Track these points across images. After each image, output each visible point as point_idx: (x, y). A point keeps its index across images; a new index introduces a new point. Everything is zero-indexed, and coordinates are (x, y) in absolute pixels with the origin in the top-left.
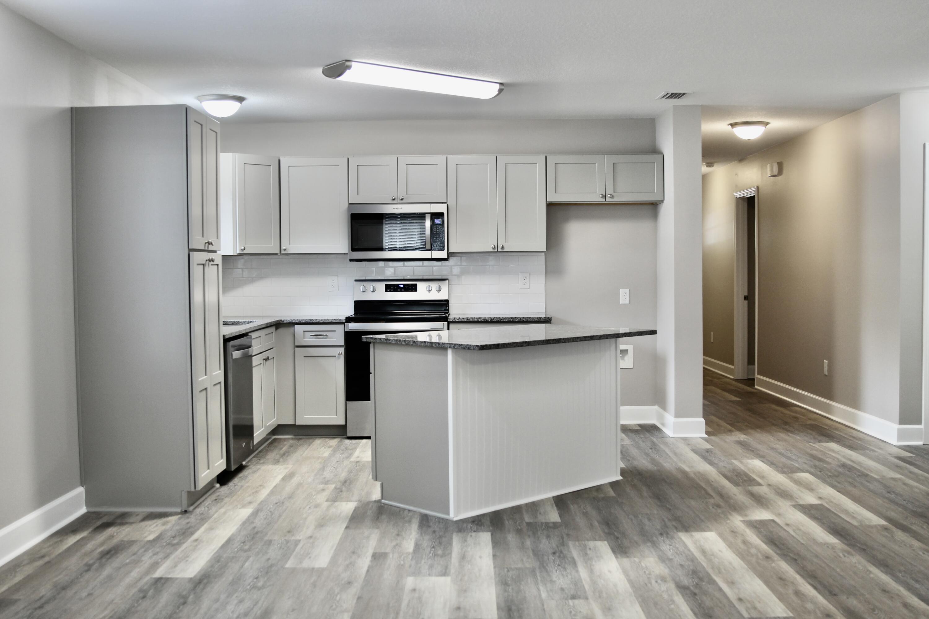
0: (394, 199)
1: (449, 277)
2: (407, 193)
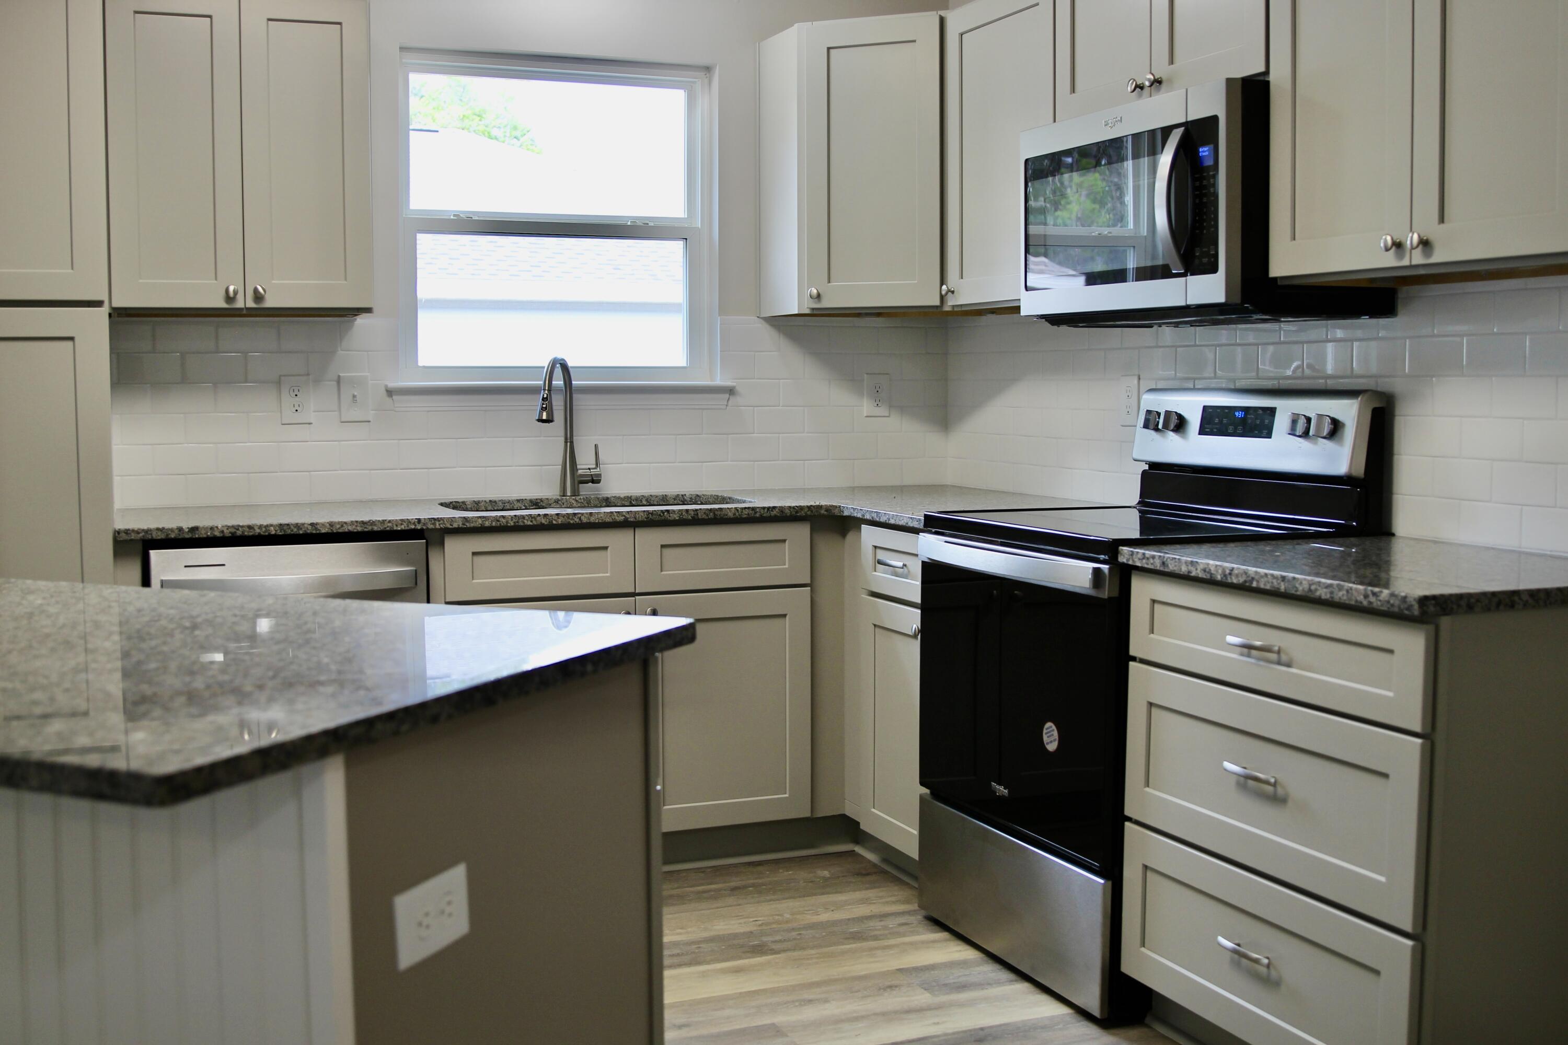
1: (1396, 385)
2: (1171, 62)
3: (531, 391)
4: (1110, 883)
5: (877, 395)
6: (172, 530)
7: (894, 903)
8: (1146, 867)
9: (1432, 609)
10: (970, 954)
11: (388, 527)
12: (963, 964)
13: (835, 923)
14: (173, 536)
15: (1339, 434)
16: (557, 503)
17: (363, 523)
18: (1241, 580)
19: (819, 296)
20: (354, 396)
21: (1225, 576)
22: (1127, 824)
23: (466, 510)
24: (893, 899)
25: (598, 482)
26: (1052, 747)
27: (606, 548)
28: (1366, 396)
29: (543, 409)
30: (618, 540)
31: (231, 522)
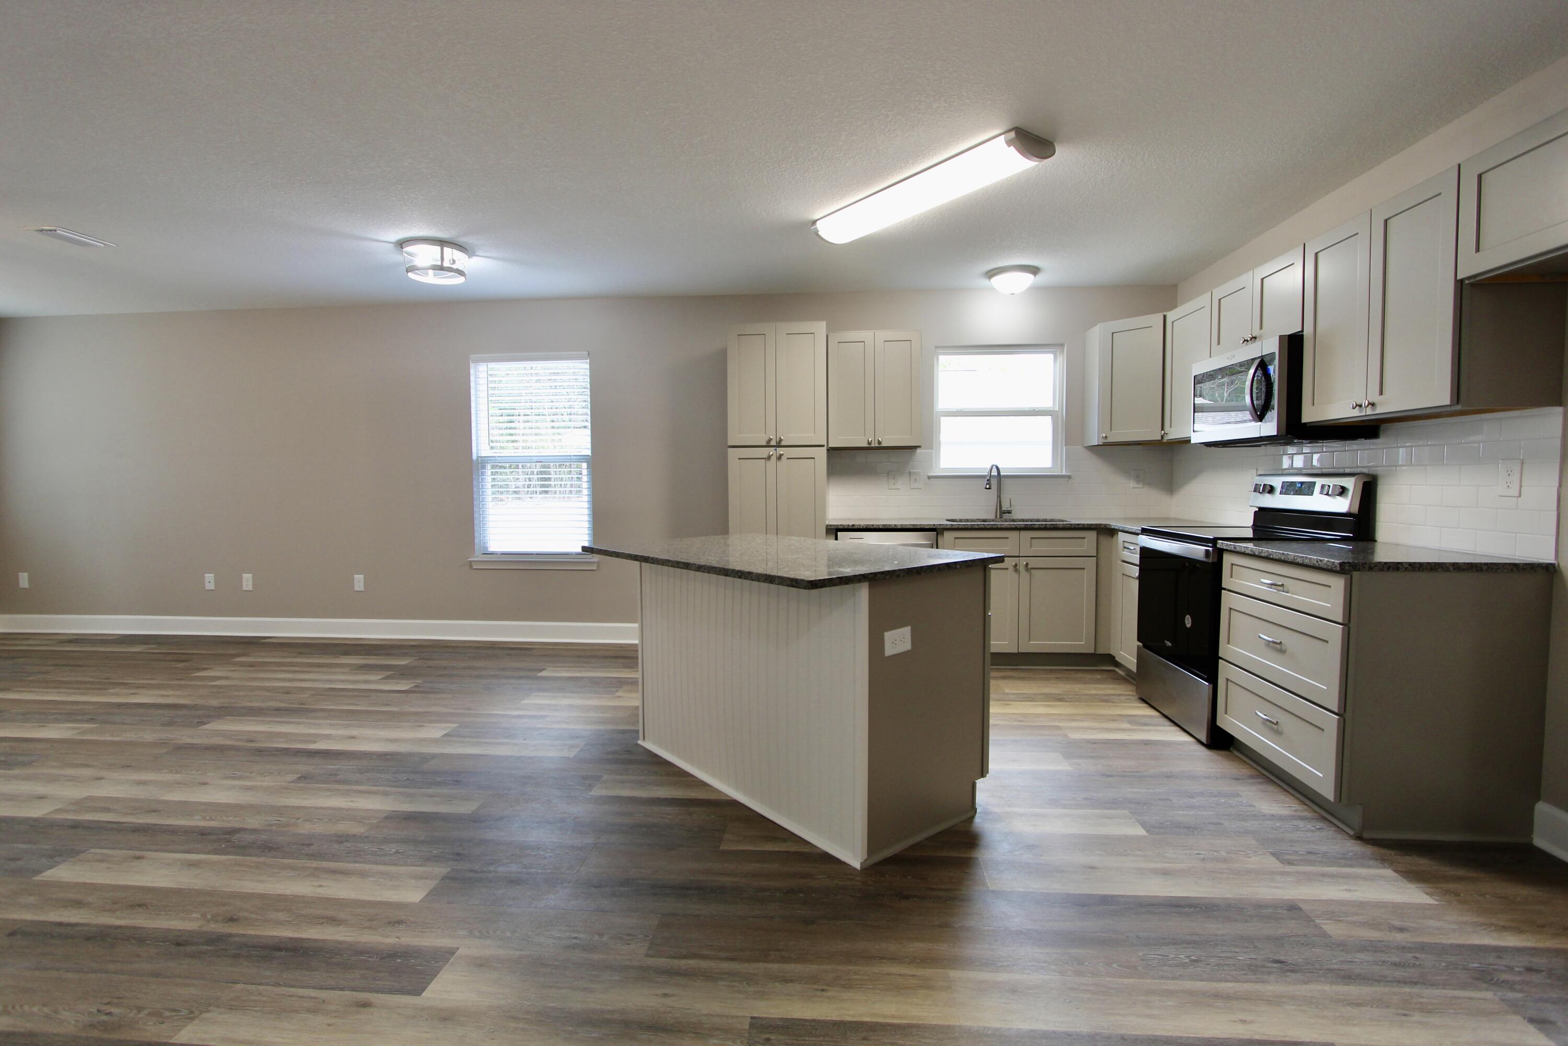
0: (1246, 341)
1: (1379, 471)
2: (1261, 328)
3: (984, 477)
4: (1211, 685)
5: (1138, 479)
6: (846, 525)
7: (1127, 691)
8: (1228, 680)
9: (1347, 568)
10: (1156, 714)
11: (923, 527)
12: (1151, 717)
13: (1097, 695)
14: (846, 527)
15: (1345, 493)
16: (993, 521)
17: (913, 525)
18: (1266, 555)
19: (1106, 437)
20: (916, 479)
21: (1259, 553)
22: (1220, 660)
23: (957, 522)
24: (1127, 690)
25: (1011, 513)
26: (1189, 625)
27: (1008, 538)
28: (1359, 476)
29: (987, 484)
30: (1013, 535)
31: (866, 524)
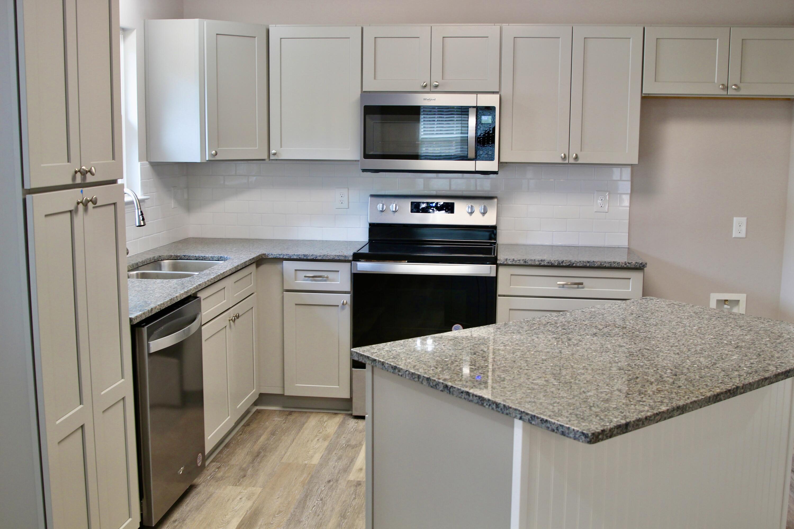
0: (425, 86)
2: (443, 78)
5: (175, 197)
21: (559, 263)
